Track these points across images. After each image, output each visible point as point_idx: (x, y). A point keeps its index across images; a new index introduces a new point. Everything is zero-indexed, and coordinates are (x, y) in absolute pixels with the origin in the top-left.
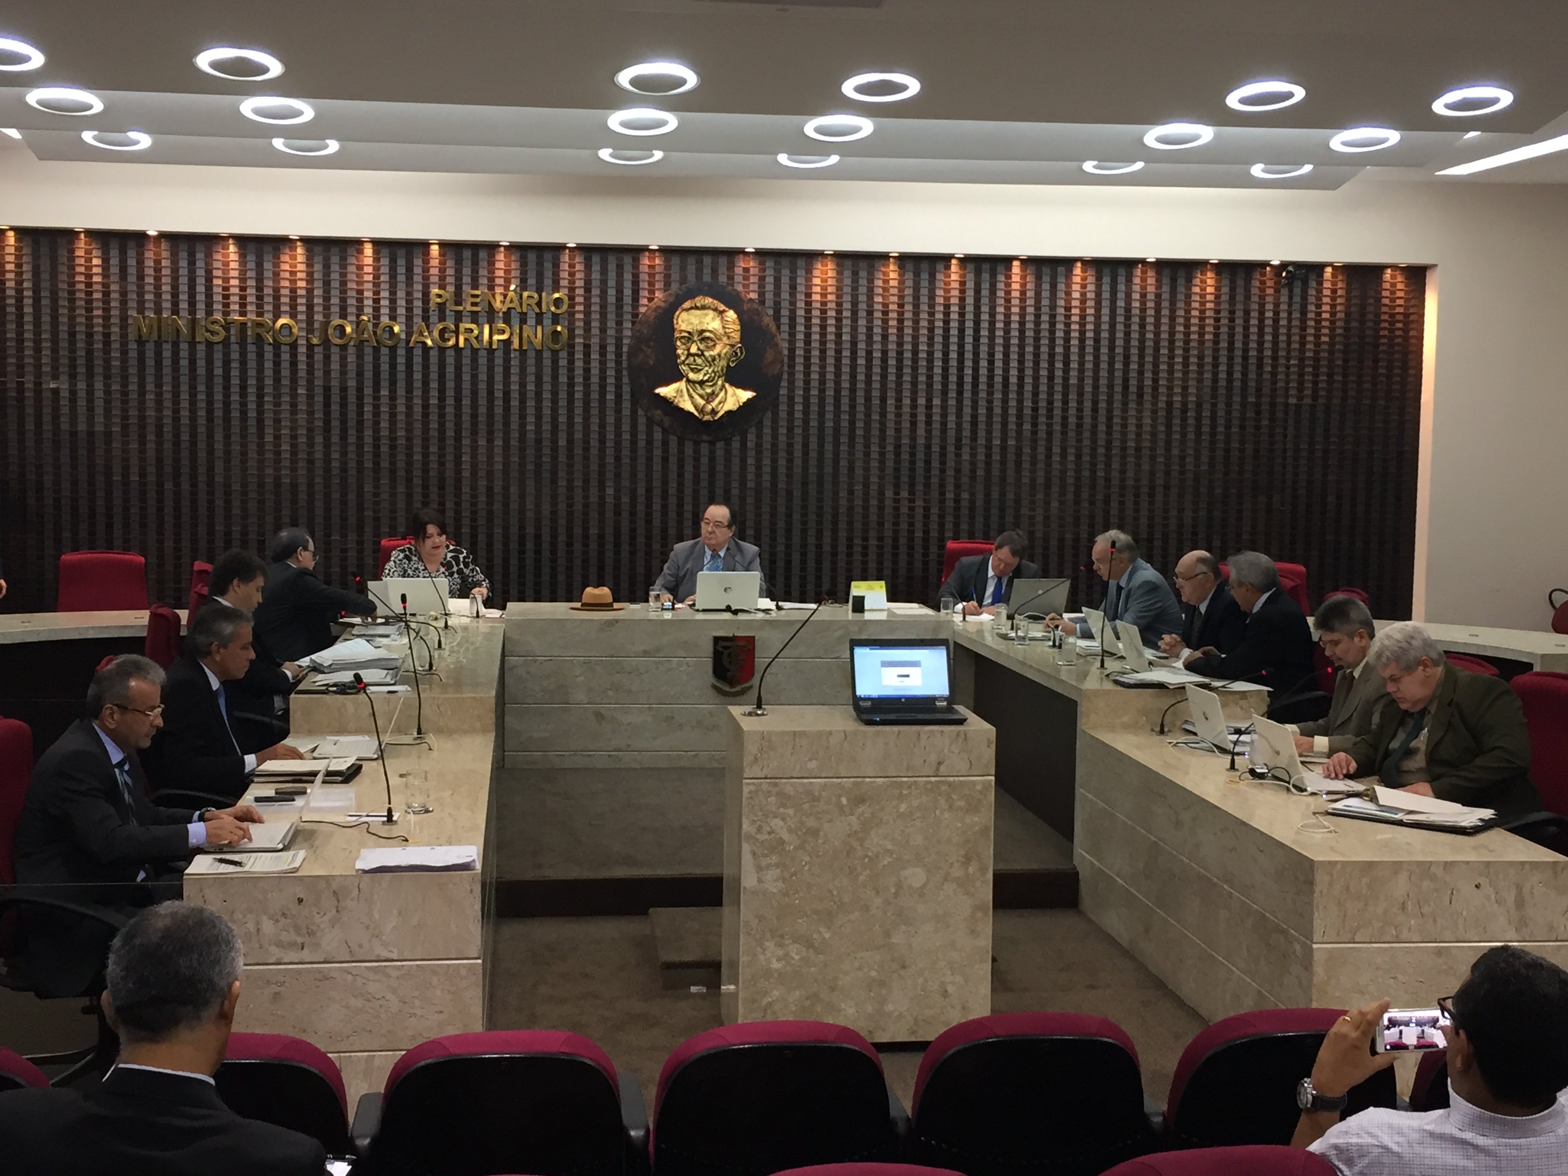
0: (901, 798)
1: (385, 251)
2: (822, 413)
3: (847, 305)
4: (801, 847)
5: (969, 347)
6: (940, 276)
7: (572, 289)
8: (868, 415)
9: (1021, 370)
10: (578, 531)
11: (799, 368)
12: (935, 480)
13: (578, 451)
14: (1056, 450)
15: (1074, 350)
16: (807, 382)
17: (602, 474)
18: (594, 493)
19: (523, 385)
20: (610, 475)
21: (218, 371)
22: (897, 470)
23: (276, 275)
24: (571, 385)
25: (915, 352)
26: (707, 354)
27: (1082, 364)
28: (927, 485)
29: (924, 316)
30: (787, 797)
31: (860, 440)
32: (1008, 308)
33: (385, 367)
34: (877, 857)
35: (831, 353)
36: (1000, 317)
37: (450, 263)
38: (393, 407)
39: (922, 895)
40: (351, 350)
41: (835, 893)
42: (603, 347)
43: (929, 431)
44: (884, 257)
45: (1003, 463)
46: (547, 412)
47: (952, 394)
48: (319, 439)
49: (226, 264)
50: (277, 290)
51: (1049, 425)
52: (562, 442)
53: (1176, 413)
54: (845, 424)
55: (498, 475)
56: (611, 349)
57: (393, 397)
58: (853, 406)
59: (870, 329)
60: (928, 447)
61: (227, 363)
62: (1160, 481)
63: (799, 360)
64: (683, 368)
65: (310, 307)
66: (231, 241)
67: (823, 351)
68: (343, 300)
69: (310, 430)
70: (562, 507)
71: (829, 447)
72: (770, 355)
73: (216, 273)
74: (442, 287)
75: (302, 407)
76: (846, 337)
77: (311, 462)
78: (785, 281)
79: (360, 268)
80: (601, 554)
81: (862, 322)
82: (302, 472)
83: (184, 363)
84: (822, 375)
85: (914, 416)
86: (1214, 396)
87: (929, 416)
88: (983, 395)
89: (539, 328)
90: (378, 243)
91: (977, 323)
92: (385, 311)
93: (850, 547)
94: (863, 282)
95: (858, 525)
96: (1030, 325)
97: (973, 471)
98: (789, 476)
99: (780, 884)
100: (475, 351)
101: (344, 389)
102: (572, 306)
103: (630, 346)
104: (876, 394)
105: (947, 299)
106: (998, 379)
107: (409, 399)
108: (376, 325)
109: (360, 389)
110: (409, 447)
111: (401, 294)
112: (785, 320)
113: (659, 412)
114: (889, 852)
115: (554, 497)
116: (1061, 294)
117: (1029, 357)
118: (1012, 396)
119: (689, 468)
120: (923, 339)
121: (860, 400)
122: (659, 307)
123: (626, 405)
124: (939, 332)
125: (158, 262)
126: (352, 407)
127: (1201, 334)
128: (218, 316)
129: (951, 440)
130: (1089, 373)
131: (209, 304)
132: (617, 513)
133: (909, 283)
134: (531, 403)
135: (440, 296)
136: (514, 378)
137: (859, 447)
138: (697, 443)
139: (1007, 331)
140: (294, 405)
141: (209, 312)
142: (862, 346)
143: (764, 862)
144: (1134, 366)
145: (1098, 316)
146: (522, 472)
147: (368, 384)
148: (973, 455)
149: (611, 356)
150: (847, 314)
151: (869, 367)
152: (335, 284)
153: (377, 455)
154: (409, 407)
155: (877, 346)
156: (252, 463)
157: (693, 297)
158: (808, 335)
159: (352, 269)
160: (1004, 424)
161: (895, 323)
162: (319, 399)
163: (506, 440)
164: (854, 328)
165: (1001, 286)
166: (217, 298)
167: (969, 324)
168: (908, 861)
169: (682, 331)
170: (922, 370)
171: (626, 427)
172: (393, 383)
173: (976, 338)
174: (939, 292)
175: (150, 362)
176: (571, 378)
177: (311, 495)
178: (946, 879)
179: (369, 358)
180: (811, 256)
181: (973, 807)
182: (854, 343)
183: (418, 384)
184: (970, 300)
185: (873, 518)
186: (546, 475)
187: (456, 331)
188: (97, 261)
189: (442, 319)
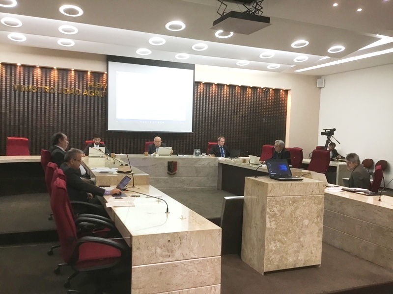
0: (304, 201)
1: (77, 73)
4: (280, 215)
6: (199, 87)
14: (221, 124)
15: (225, 103)
21: (35, 99)
23: (50, 77)
29: (196, 95)
30: (278, 202)
33: (77, 100)
34: (298, 217)
37: (93, 77)
38: (78, 109)
39: (307, 227)
40: (68, 95)
41: (288, 227)
45: (211, 126)
48: (60, 116)
49: (38, 73)
50: (50, 80)
53: (243, 117)
57: (78, 107)
61: (37, 97)
62: (240, 131)
65: (58, 85)
66: (39, 68)
68: (67, 84)
69: (58, 114)
73: (34, 75)
74: (91, 82)
75: (56, 108)
77: (58, 121)
79: (71, 76)
82: (56, 124)
83: (26, 97)
90: (75, 71)
91: (206, 97)
92: (77, 87)
97: (205, 128)
99: (275, 226)
100: (99, 97)
101: (66, 104)
107: (82, 107)
108: (75, 90)
109: (70, 105)
110: (82, 119)
111: (81, 83)
114: (301, 216)
116: (222, 92)
124: (199, 98)
125: (20, 72)
126: (68, 109)
127: (248, 101)
128: (35, 86)
131: (33, 83)
135: (90, 84)
140: (54, 108)
141: (33, 85)
143: (271, 220)
144: (236, 107)
145: (229, 96)
147: (72, 103)
148: (205, 124)
152: (65, 80)
154: (82, 109)
156: (43, 121)
159: (69, 76)
160: (211, 118)
162: (60, 106)
166: (35, 81)
168: (305, 218)
170: (195, 106)
172: (78, 103)
173: (206, 100)
174: (199, 90)
175: (17, 96)
178: (313, 222)
179: (73, 98)
181: (319, 203)
183: (84, 104)
184: (205, 92)
187: (94, 92)
188: (4, 71)
189: (91, 89)
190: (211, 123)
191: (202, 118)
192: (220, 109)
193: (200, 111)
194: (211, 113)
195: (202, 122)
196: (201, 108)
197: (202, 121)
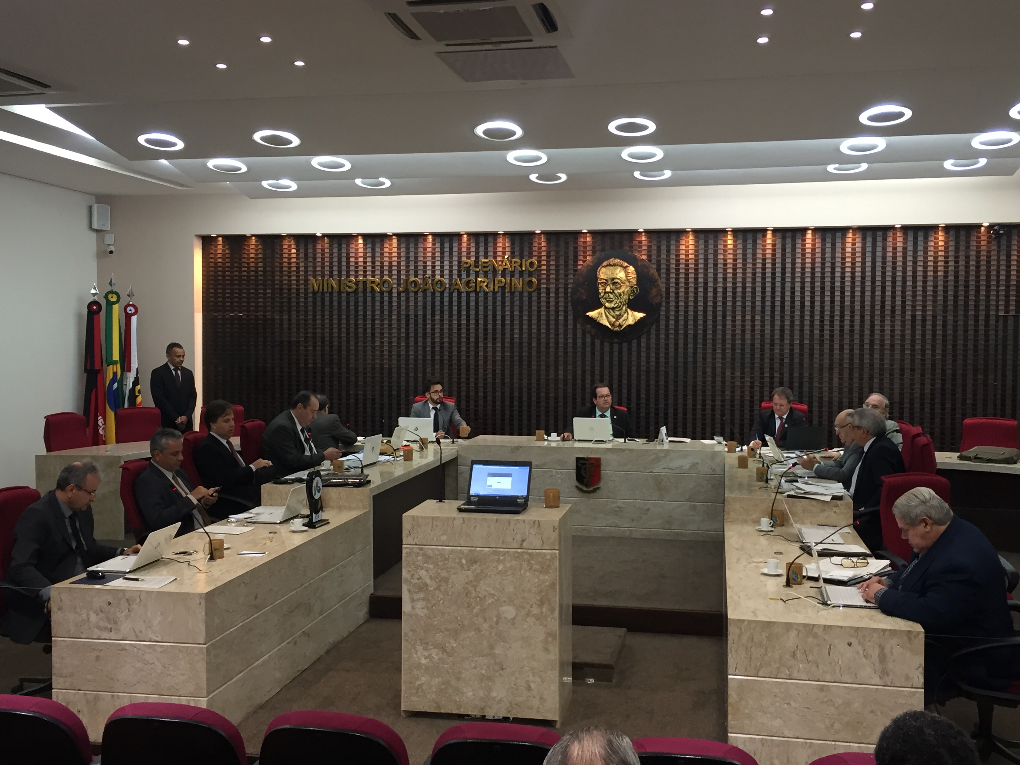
0: (499, 561)
1: (438, 240)
2: (686, 326)
3: (701, 261)
4: (438, 588)
5: (778, 284)
6: (759, 242)
7: (540, 257)
8: (715, 326)
9: (812, 297)
10: (543, 395)
11: (672, 299)
12: (757, 365)
13: (543, 349)
14: (836, 346)
15: (848, 284)
16: (677, 307)
17: (556, 362)
18: (552, 372)
19: (512, 312)
20: (561, 363)
21: (352, 308)
22: (733, 359)
23: (382, 254)
24: (539, 311)
25: (744, 288)
26: (616, 292)
27: (853, 292)
28: (752, 368)
29: (749, 266)
30: (430, 557)
31: (709, 341)
32: (803, 259)
33: (438, 303)
34: (485, 597)
35: (691, 289)
36: (798, 265)
37: (473, 245)
38: (442, 325)
39: (513, 624)
40: (420, 294)
41: (459, 618)
42: (557, 290)
43: (753, 336)
44: (723, 231)
45: (801, 355)
46: (525, 327)
47: (768, 313)
48: (403, 344)
49: (357, 250)
50: (382, 263)
51: (832, 331)
52: (534, 344)
53: (918, 322)
54: (700, 332)
55: (499, 363)
56: (562, 290)
57: (442, 320)
58: (705, 321)
59: (715, 275)
60: (753, 345)
61: (356, 302)
62: (907, 365)
63: (672, 294)
64: (603, 300)
65: (399, 271)
66: (360, 237)
67: (687, 288)
68: (416, 267)
69: (399, 339)
70: (534, 381)
71: (691, 346)
72: (654, 292)
73: (352, 255)
74: (468, 258)
75: (395, 326)
76: (701, 280)
77: (399, 356)
78: (664, 248)
79: (425, 249)
80: (556, 408)
81: (711, 271)
82: (394, 362)
83: (335, 303)
84: (686, 303)
85: (743, 326)
86: (945, 310)
87: (753, 326)
88: (788, 313)
89: (521, 279)
90: (435, 235)
91: (783, 269)
92: (438, 272)
93: (704, 405)
94: (711, 247)
95: (709, 393)
96: (818, 270)
97: (782, 360)
98: (667, 363)
99: (425, 611)
100: (486, 293)
101: (416, 316)
102: (539, 266)
103: (572, 288)
104: (720, 313)
105: (764, 255)
106: (797, 304)
107: (450, 321)
108: (433, 280)
109: (425, 316)
110: (451, 348)
111: (446, 263)
112: (663, 271)
113: (589, 326)
114: (493, 595)
115: (530, 375)
116: (838, 250)
117: (818, 289)
118: (807, 313)
119: (607, 358)
120: (749, 280)
121: (710, 318)
122: (588, 265)
123: (570, 322)
124: (759, 275)
125: (323, 250)
126: (420, 326)
127: (935, 272)
128: (352, 278)
129: (767, 341)
130: (858, 298)
131: (348, 272)
132: (565, 384)
133: (740, 246)
134: (517, 322)
135: (467, 263)
136: (508, 308)
137: (709, 346)
138: (611, 344)
139: (803, 273)
140: (390, 325)
141: (348, 276)
142: (710, 285)
143: (416, 597)
144: (889, 293)
145: (863, 263)
146: (512, 362)
147: (429, 312)
148: (782, 350)
149: (562, 295)
150: (701, 266)
151: (715, 297)
152: (412, 259)
153: (433, 352)
154: (450, 325)
155: (720, 285)
156: (369, 357)
157: (608, 259)
158: (677, 279)
159: (421, 250)
160: (802, 330)
161: (731, 270)
162: (403, 321)
163: (503, 343)
164: (706, 275)
165: (799, 246)
166: (352, 268)
167: (778, 270)
168: (504, 602)
169: (601, 279)
170: (749, 299)
171: (570, 335)
172: (442, 312)
173: (783, 278)
174: (759, 251)
175: (319, 304)
176: (539, 307)
177: (399, 374)
178: (528, 614)
179: (429, 299)
180: (679, 233)
181: (545, 570)
182: (706, 283)
183: (455, 312)
184: (779, 256)
185: (718, 388)
186: (525, 363)
187: (476, 283)
188: (294, 251)
189: (468, 275)
190: (802, 345)
191: (772, 331)
192: (832, 302)
193: (763, 311)
194: (802, 316)
195: (772, 345)
196: (768, 303)
197: (772, 340)
